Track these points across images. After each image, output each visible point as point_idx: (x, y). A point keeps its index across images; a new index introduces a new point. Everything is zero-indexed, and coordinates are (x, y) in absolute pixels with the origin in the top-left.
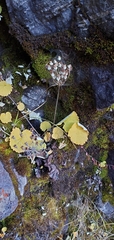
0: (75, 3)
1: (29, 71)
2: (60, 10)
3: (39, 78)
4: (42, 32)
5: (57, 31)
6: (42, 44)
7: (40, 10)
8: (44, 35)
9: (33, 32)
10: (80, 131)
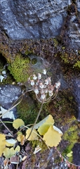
0: (71, 10)
1: (4, 72)
2: (48, 15)
3: (14, 80)
4: (22, 37)
5: (40, 37)
6: (21, 49)
7: (22, 12)
8: (24, 40)
9: (11, 35)
10: (55, 133)
